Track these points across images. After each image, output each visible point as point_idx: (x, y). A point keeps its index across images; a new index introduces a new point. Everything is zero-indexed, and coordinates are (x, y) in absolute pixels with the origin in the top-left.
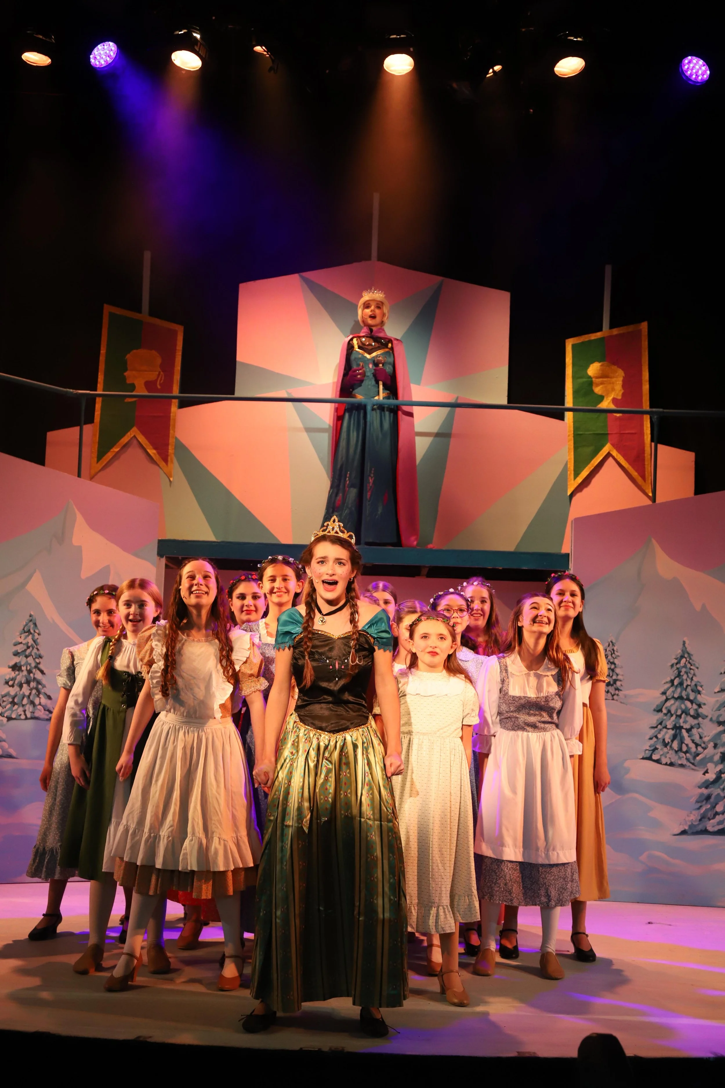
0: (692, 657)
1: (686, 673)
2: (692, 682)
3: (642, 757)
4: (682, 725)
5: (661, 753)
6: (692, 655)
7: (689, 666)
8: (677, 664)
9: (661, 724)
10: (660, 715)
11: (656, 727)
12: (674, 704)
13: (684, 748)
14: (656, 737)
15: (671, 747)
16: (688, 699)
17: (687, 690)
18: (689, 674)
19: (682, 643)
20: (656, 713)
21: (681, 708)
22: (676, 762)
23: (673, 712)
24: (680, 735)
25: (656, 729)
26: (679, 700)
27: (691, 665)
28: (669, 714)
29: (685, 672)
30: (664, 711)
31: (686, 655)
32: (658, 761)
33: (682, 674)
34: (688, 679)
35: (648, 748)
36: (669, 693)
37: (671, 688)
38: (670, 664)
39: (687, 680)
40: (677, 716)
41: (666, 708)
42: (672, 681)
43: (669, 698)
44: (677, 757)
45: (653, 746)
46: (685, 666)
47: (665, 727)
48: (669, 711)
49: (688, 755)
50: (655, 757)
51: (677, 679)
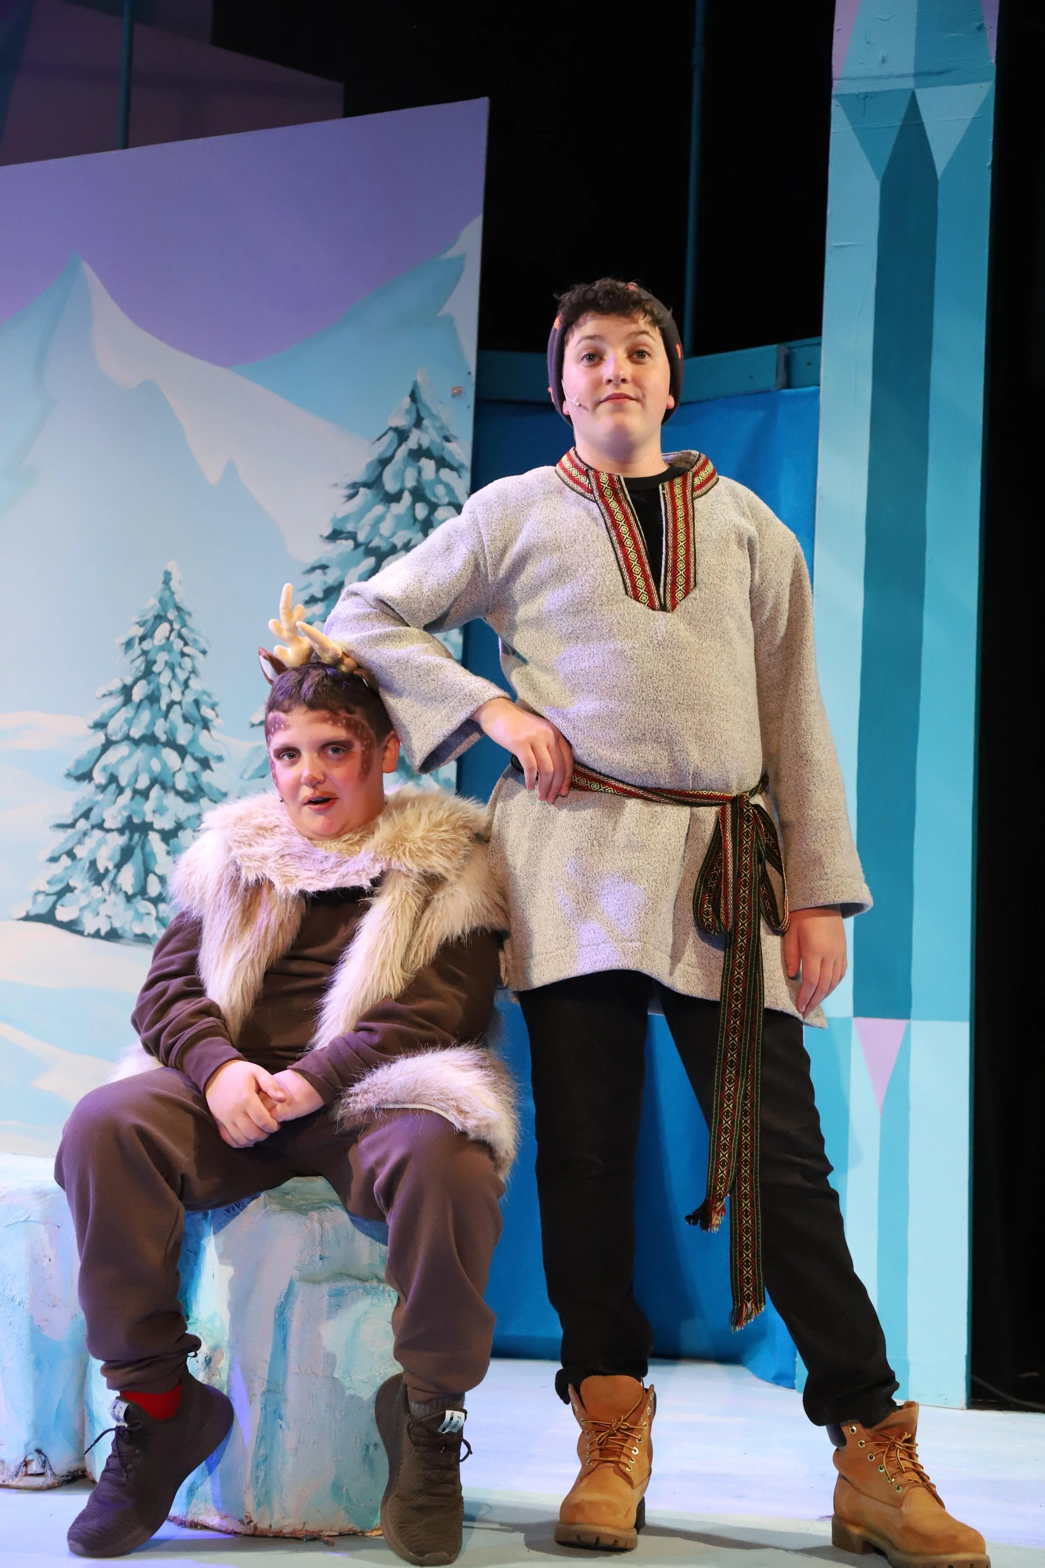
0: (187, 617)
1: (171, 666)
2: (187, 692)
3: (23, 914)
4: (148, 819)
5: (84, 901)
6: (190, 614)
7: (178, 644)
8: (142, 639)
9: (86, 815)
10: (86, 790)
11: (72, 825)
12: (128, 757)
13: (154, 888)
14: (71, 854)
15: (113, 883)
16: (171, 743)
17: (171, 715)
18: (178, 670)
19: (161, 578)
20: (72, 783)
21: (150, 770)
22: (127, 928)
23: (123, 783)
24: (143, 848)
25: (70, 831)
26: (144, 746)
27: (186, 644)
28: (113, 787)
29: (166, 663)
30: (99, 778)
31: (172, 615)
32: (72, 927)
33: (156, 669)
34: (174, 685)
35: (45, 888)
36: (115, 727)
37: (124, 709)
38: (124, 639)
39: (170, 687)
40: (136, 792)
41: (104, 769)
42: (127, 691)
43: (114, 738)
44: (130, 913)
45: (60, 881)
46: (167, 647)
47: (100, 826)
48: (113, 779)
49: (162, 907)
50: (63, 914)
51: (143, 683)
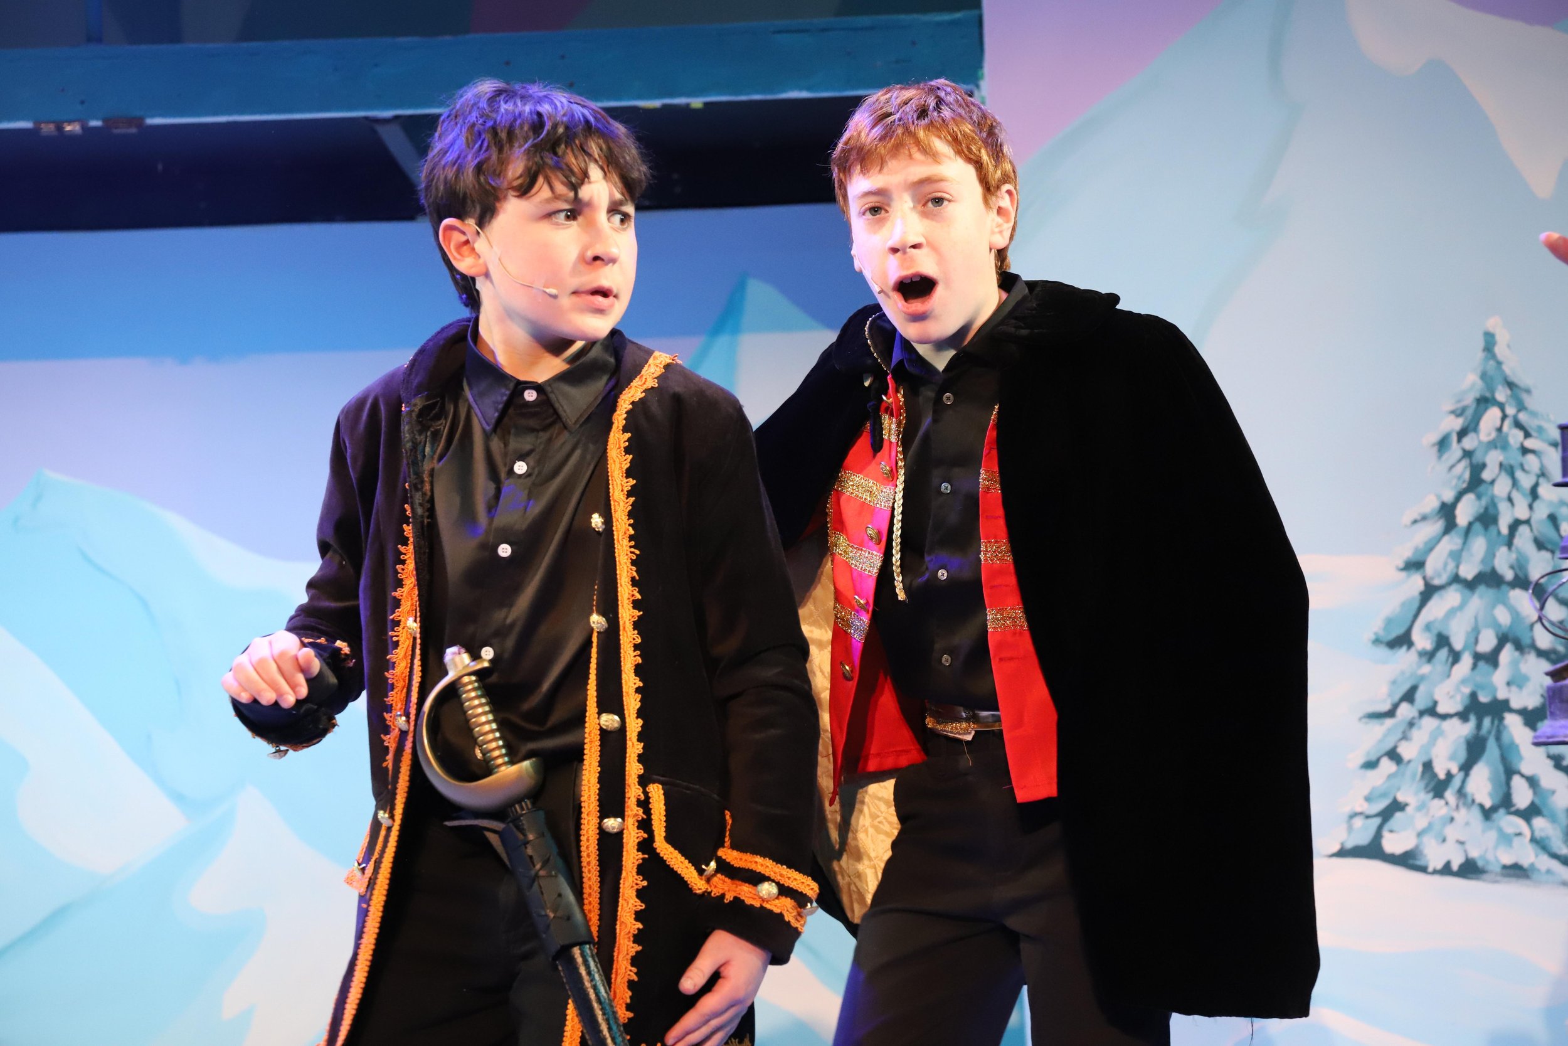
0: (1525, 397)
1: (1509, 470)
2: (1536, 505)
3: (1336, 848)
4: (1501, 695)
5: (1421, 822)
6: (1528, 391)
7: (1515, 437)
8: (1462, 434)
9: (1409, 696)
10: (1405, 659)
11: (1391, 713)
12: (1462, 607)
13: (1522, 796)
14: (1393, 755)
15: (1461, 793)
16: (1521, 582)
17: (1517, 541)
18: (1519, 474)
19: (1480, 343)
20: (1383, 651)
21: (1495, 624)
22: (1490, 857)
23: (1458, 645)
24: (1498, 738)
25: (1389, 722)
26: (1482, 589)
27: (1527, 435)
28: (1443, 653)
29: (1501, 465)
30: (1422, 640)
31: (1501, 395)
32: (1408, 860)
33: (1486, 475)
34: (1516, 495)
35: (1362, 806)
36: (1437, 565)
37: (1446, 538)
38: (1435, 437)
39: (1510, 499)
40: (1478, 657)
41: (1428, 627)
42: (1447, 511)
43: (1437, 582)
44: (1492, 835)
45: (1383, 795)
46: (1499, 442)
47: (1431, 711)
48: (1442, 641)
49: (1539, 822)
50: (1393, 844)
51: (1469, 498)
